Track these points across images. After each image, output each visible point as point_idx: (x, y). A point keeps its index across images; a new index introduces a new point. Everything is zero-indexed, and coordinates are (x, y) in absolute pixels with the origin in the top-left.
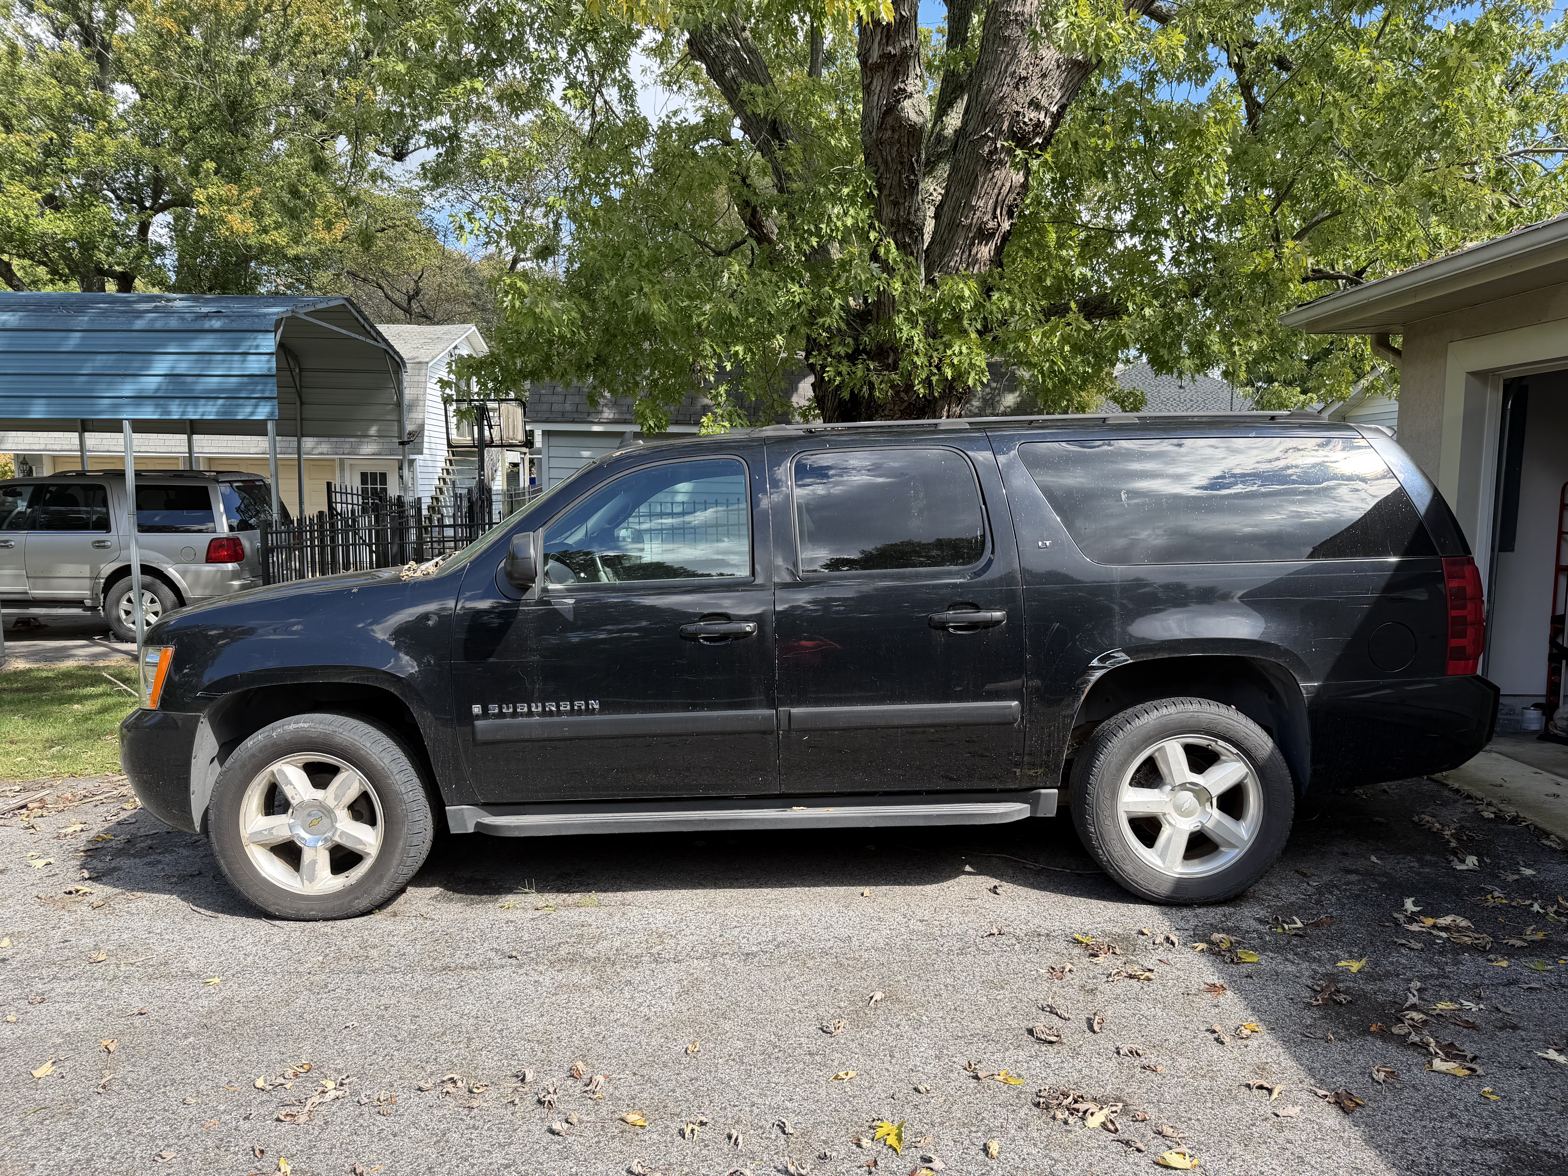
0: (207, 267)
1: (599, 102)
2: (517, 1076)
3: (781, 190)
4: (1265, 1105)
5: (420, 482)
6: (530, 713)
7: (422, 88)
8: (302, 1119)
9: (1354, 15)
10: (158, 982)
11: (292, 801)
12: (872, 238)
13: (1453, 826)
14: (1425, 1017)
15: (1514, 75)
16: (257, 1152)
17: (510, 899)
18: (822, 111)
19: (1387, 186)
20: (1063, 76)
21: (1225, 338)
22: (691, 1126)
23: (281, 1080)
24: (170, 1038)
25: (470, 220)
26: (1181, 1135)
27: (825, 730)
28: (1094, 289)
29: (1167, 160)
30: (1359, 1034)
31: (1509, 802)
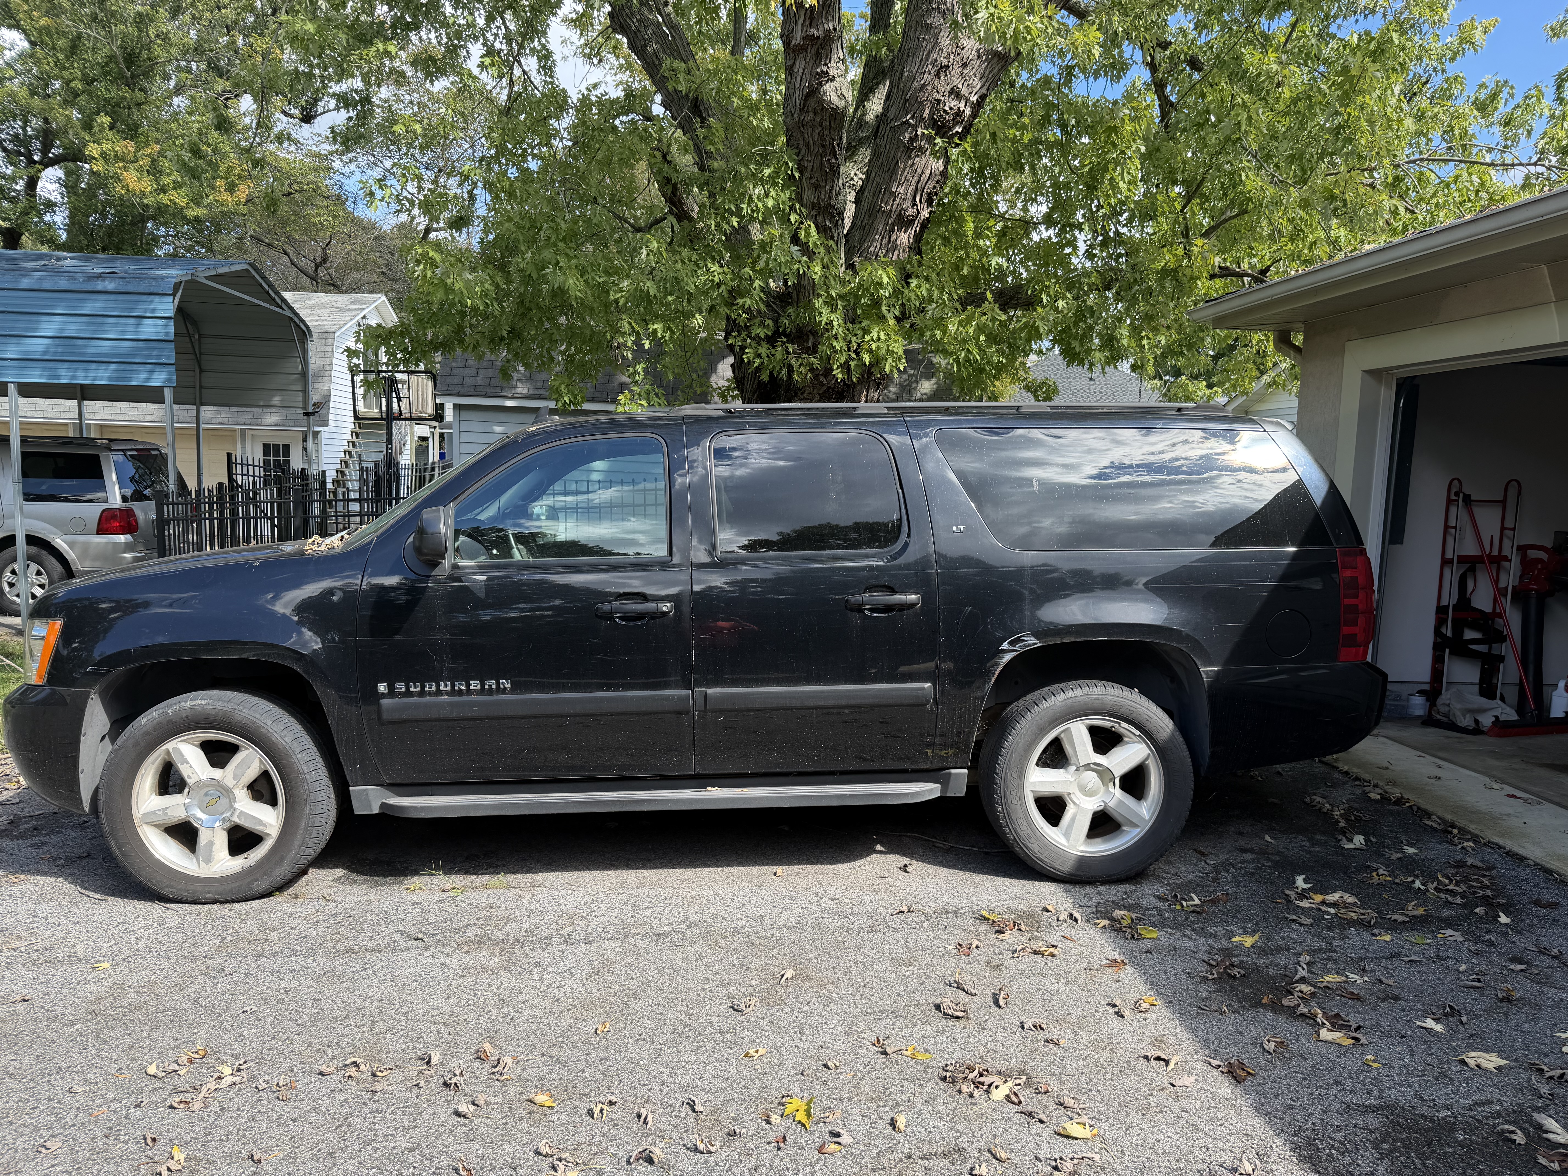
0: (100, 226)
1: (517, 72)
2: (423, 1059)
3: (702, 168)
4: (1160, 1075)
5: (325, 454)
6: (438, 692)
7: (334, 49)
8: (197, 1105)
9: (1263, 20)
10: (43, 967)
11: (188, 781)
12: (793, 220)
13: (1342, 807)
14: (1313, 990)
15: (1412, 85)
16: (149, 1141)
17: (416, 881)
18: (744, 89)
19: (1292, 188)
20: (984, 66)
21: (1135, 331)
22: (600, 1106)
23: (175, 1067)
24: (55, 1025)
25: (381, 187)
26: (1082, 1106)
27: (740, 711)
28: (1010, 279)
29: (1083, 154)
30: (1252, 1006)
31: (1394, 784)
